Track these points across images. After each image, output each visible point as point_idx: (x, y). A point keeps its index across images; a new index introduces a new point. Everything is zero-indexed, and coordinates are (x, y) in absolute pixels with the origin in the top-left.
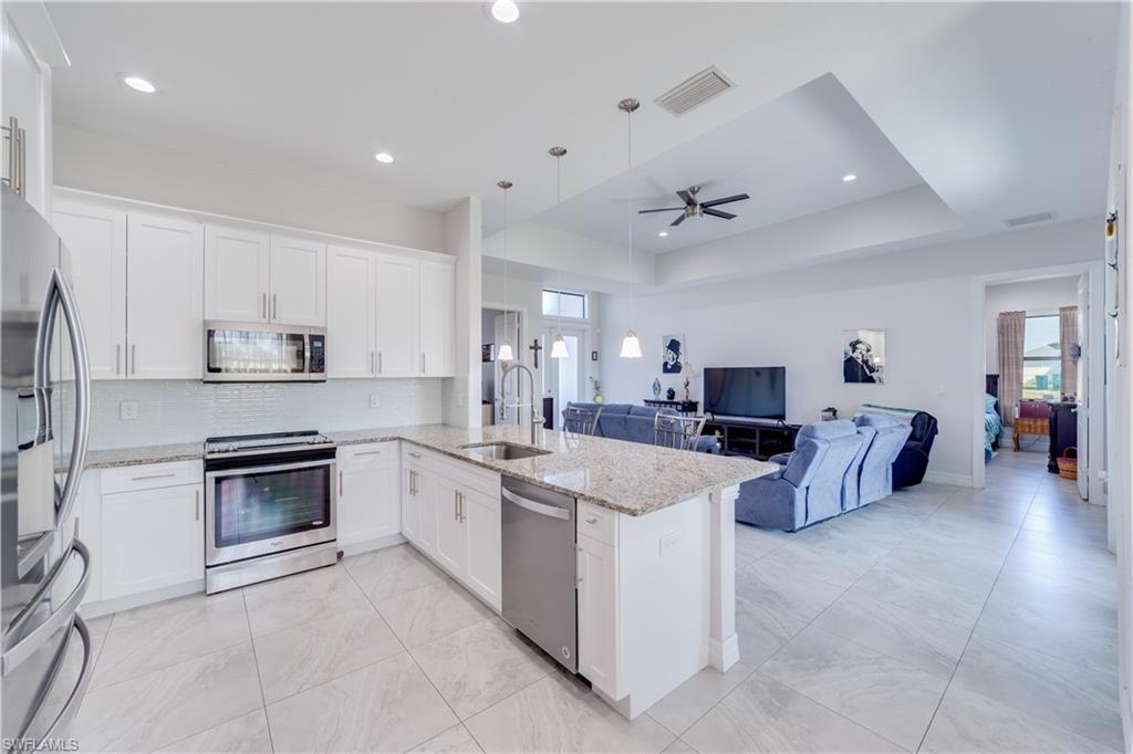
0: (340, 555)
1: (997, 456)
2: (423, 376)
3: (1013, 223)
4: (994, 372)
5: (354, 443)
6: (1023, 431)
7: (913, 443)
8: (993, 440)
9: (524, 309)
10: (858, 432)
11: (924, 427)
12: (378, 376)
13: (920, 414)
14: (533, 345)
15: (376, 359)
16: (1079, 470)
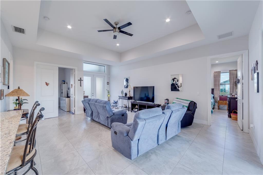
1: (214, 111)
3: (220, 37)
4: (213, 88)
6: (220, 104)
7: (189, 112)
8: (213, 107)
9: (76, 68)
10: (163, 113)
11: (192, 107)
13: (191, 102)
14: (79, 79)
16: (238, 118)
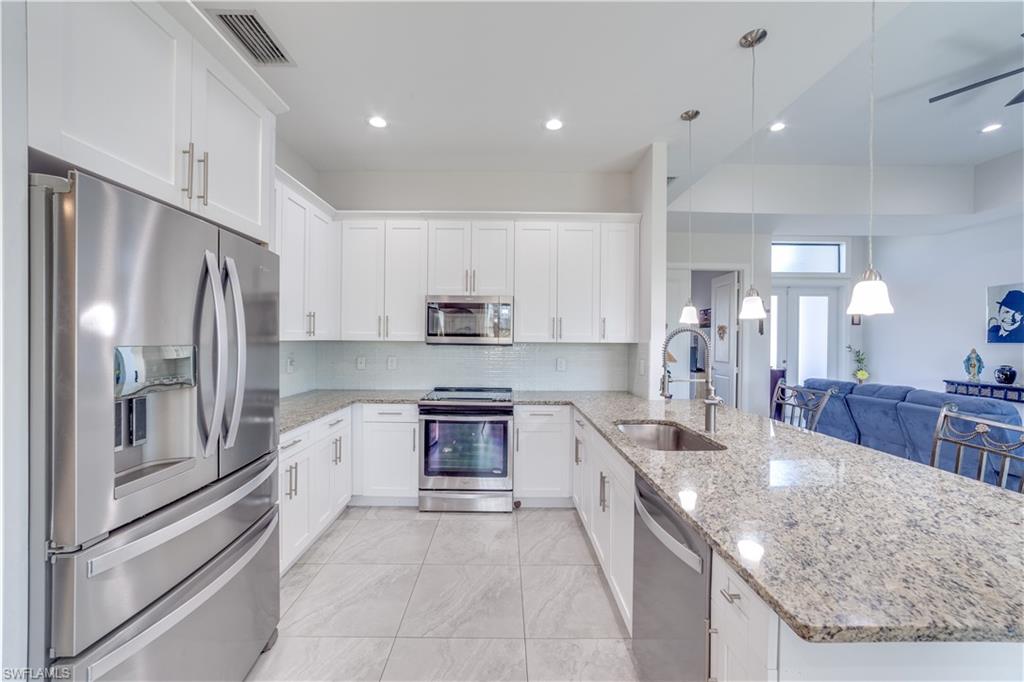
0: (517, 505)
2: (602, 341)
5: (530, 403)
9: (746, 268)
12: (559, 341)
15: (557, 324)
